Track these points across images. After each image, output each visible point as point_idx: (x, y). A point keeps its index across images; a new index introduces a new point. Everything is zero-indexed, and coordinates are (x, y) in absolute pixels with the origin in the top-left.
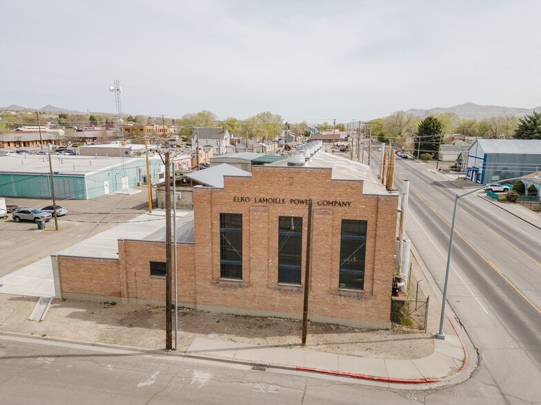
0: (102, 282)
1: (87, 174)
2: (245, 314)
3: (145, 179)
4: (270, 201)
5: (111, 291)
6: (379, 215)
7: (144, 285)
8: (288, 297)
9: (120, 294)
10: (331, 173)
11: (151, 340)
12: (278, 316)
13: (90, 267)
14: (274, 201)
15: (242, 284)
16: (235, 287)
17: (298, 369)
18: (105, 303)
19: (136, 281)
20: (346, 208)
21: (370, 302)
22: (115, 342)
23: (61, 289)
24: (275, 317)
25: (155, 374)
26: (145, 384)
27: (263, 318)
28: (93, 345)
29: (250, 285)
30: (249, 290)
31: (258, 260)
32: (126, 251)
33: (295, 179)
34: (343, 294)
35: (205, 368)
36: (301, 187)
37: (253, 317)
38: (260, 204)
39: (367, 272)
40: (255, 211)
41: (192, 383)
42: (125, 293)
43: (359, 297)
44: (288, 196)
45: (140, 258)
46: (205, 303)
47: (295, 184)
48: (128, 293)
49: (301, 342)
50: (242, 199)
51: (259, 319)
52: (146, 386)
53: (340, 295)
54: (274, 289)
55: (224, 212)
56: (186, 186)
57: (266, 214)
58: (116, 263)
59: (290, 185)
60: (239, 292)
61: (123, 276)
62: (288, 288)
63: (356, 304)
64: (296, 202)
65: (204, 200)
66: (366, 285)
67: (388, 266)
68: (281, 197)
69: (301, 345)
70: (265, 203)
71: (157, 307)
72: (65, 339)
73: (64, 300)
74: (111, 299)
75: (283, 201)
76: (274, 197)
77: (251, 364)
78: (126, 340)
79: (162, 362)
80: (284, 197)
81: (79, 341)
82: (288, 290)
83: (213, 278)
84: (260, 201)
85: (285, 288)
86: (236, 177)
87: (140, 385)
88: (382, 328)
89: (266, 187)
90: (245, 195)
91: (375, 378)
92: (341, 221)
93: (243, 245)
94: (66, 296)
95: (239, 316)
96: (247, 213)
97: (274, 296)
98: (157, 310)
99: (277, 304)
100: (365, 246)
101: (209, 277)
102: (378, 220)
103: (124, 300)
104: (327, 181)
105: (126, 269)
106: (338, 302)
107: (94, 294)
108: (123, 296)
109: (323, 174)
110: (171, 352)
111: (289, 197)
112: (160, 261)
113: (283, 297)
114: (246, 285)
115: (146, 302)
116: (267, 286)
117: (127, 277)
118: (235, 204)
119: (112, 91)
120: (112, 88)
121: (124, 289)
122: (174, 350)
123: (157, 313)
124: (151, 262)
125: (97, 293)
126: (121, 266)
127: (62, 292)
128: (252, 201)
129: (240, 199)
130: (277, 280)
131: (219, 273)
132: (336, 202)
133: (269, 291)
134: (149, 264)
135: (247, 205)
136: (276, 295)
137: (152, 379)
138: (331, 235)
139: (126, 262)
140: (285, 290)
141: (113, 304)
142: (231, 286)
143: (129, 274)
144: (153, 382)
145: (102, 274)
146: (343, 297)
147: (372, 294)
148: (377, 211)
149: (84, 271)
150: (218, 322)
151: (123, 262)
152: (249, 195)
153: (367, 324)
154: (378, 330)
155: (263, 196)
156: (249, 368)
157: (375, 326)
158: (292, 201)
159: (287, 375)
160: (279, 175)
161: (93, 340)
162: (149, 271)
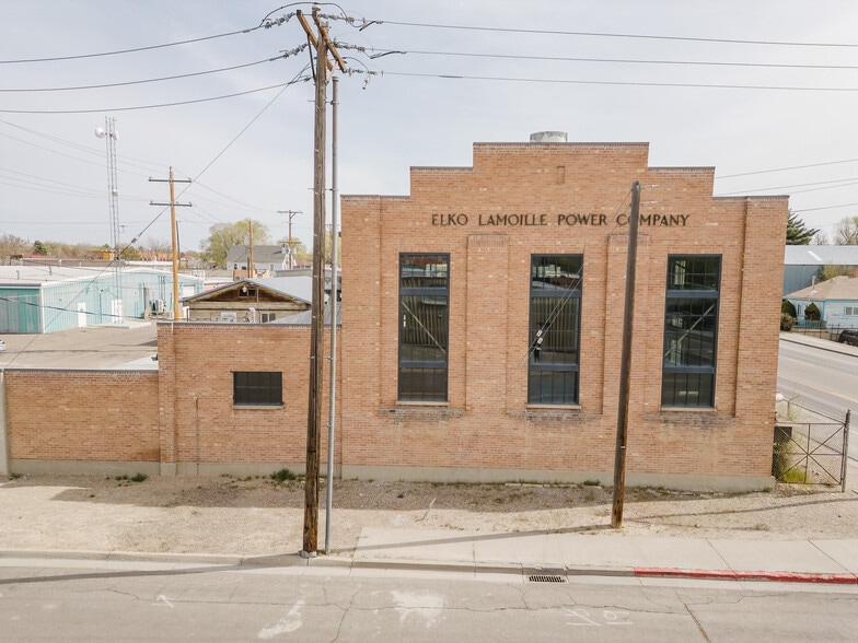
0: (113, 427)
1: (44, 284)
2: (454, 479)
3: (154, 308)
4: (514, 220)
5: (136, 449)
6: (748, 241)
7: (217, 428)
8: (550, 435)
9: (157, 455)
10: (646, 154)
11: (256, 538)
12: (527, 479)
13: (84, 392)
14: (522, 219)
15: (448, 411)
16: (432, 419)
17: (638, 574)
18: (119, 479)
19: (197, 422)
20: (677, 229)
21: (730, 433)
22: (164, 547)
23: (9, 451)
24: (522, 482)
25: (296, 607)
26: (277, 630)
27: (498, 485)
28: (107, 557)
29: (465, 410)
30: (464, 423)
31: (486, 354)
32: (175, 351)
33: (569, 170)
34: (671, 418)
35: (417, 587)
36: (583, 187)
37: (472, 485)
38: (491, 228)
39: (723, 368)
40: (479, 243)
41: (402, 618)
42: (170, 451)
43: (707, 423)
44: (553, 208)
45: (210, 365)
46: (362, 461)
47: (568, 180)
48: (177, 451)
49: (608, 520)
50: (450, 218)
51: (488, 487)
52: (284, 635)
53: (666, 421)
54: (520, 418)
55: (408, 250)
56: (247, 300)
57: (504, 250)
58: (150, 380)
59: (558, 183)
60: (441, 429)
61: (166, 410)
62: (552, 414)
63: (700, 439)
64: (571, 220)
65: (366, 224)
66: (721, 396)
67: (768, 351)
68: (538, 211)
69: (611, 527)
70: (501, 227)
71: (249, 478)
72: (27, 550)
73: (15, 476)
74: (133, 469)
75: (542, 220)
76: (522, 211)
77: (522, 571)
78: (192, 541)
79: (299, 580)
80: (544, 212)
81: (69, 551)
82: (552, 418)
83: (381, 402)
84: (491, 221)
85: (546, 414)
86: (439, 169)
87: (265, 634)
88: (755, 487)
89: (504, 190)
90: (456, 211)
91: (825, 577)
92: (666, 259)
93: (451, 322)
94: (18, 467)
95: (442, 484)
96: (462, 250)
97: (519, 433)
98: (249, 483)
99: (526, 450)
100: (715, 311)
101: (374, 399)
102: (746, 251)
103: (167, 468)
104: (638, 171)
105: (175, 392)
106: (662, 437)
107: (91, 459)
108: (166, 459)
109: (629, 156)
110: (315, 557)
111: (555, 210)
112: (257, 369)
113: (540, 435)
114: (457, 412)
115: (220, 469)
116: (506, 413)
117: (177, 411)
118: (434, 230)
119: (101, 136)
120: (100, 130)
121: (167, 440)
122: (324, 552)
123: (253, 488)
124: (235, 374)
125: (100, 455)
126: (162, 386)
127: (10, 458)
128: (473, 222)
129: (446, 218)
130: (525, 399)
131: (395, 391)
132: (656, 218)
133: (508, 424)
134: (231, 377)
135: (461, 232)
136: (525, 430)
137: (293, 619)
138: (646, 288)
139: (176, 375)
140: (544, 418)
141: (140, 479)
142: (423, 418)
143: (181, 406)
144: (298, 624)
145: (114, 410)
146: (671, 426)
147: (734, 415)
148: (744, 233)
149: (68, 405)
150: (401, 496)
151: (170, 376)
152: (465, 209)
153: (726, 482)
154: (748, 493)
155: (497, 210)
156: (523, 579)
157: (742, 485)
158: (561, 218)
159: (623, 586)
160: (533, 162)
161: (105, 547)
162: (228, 393)
